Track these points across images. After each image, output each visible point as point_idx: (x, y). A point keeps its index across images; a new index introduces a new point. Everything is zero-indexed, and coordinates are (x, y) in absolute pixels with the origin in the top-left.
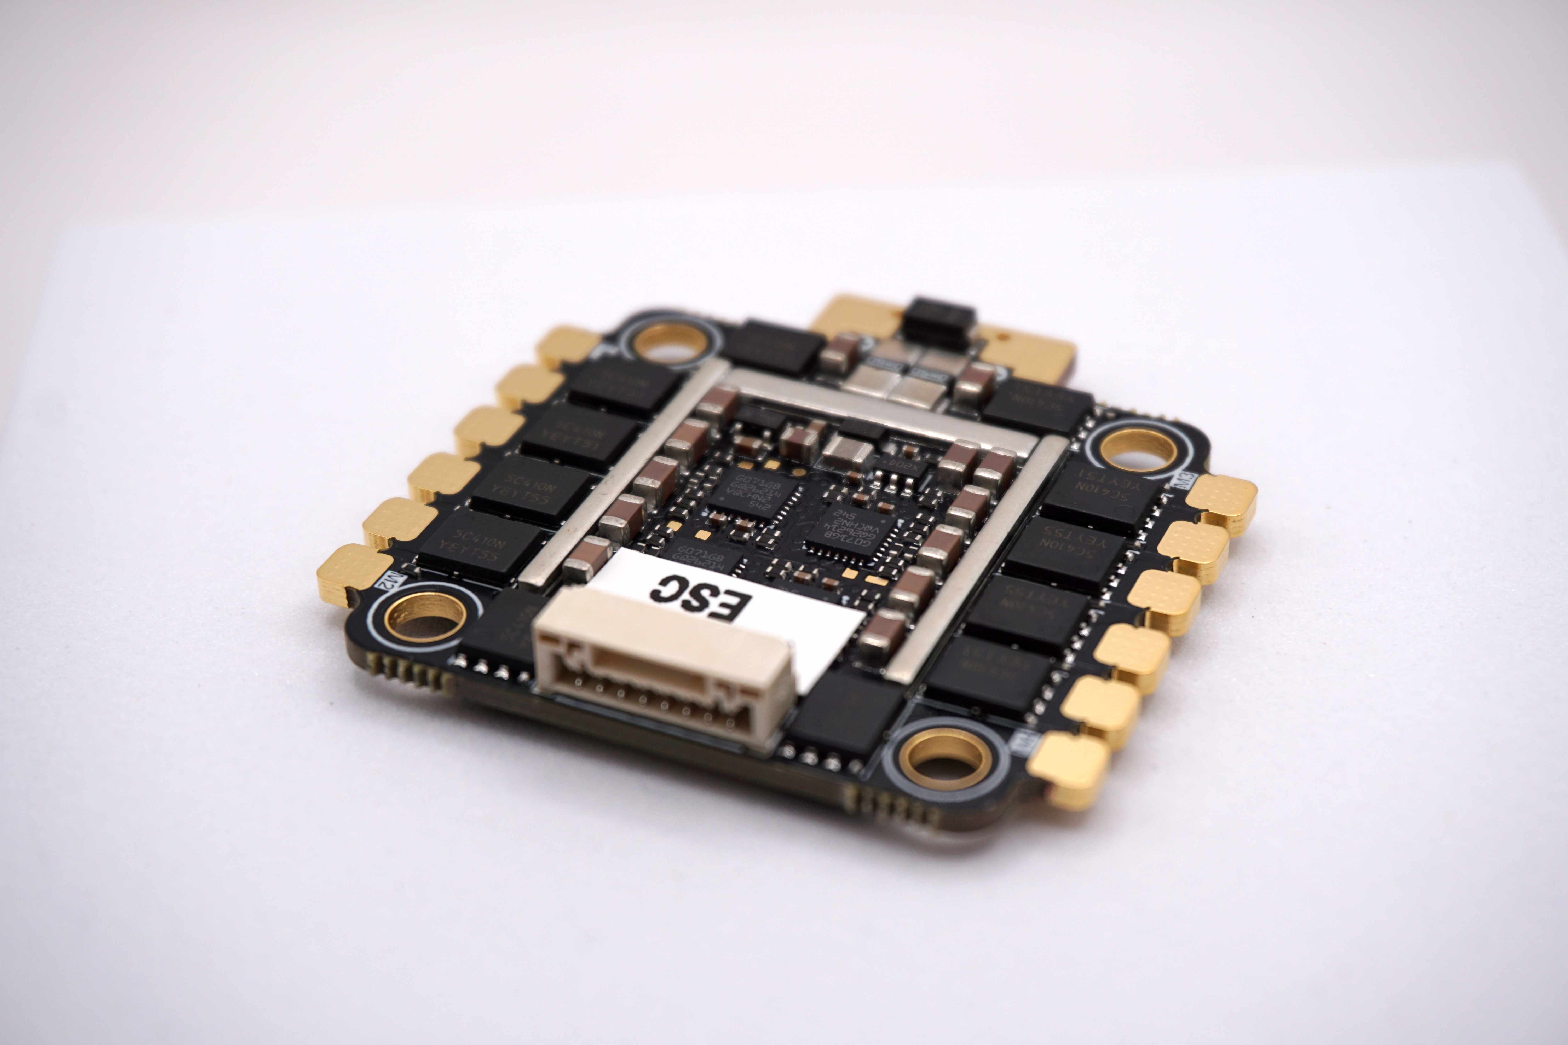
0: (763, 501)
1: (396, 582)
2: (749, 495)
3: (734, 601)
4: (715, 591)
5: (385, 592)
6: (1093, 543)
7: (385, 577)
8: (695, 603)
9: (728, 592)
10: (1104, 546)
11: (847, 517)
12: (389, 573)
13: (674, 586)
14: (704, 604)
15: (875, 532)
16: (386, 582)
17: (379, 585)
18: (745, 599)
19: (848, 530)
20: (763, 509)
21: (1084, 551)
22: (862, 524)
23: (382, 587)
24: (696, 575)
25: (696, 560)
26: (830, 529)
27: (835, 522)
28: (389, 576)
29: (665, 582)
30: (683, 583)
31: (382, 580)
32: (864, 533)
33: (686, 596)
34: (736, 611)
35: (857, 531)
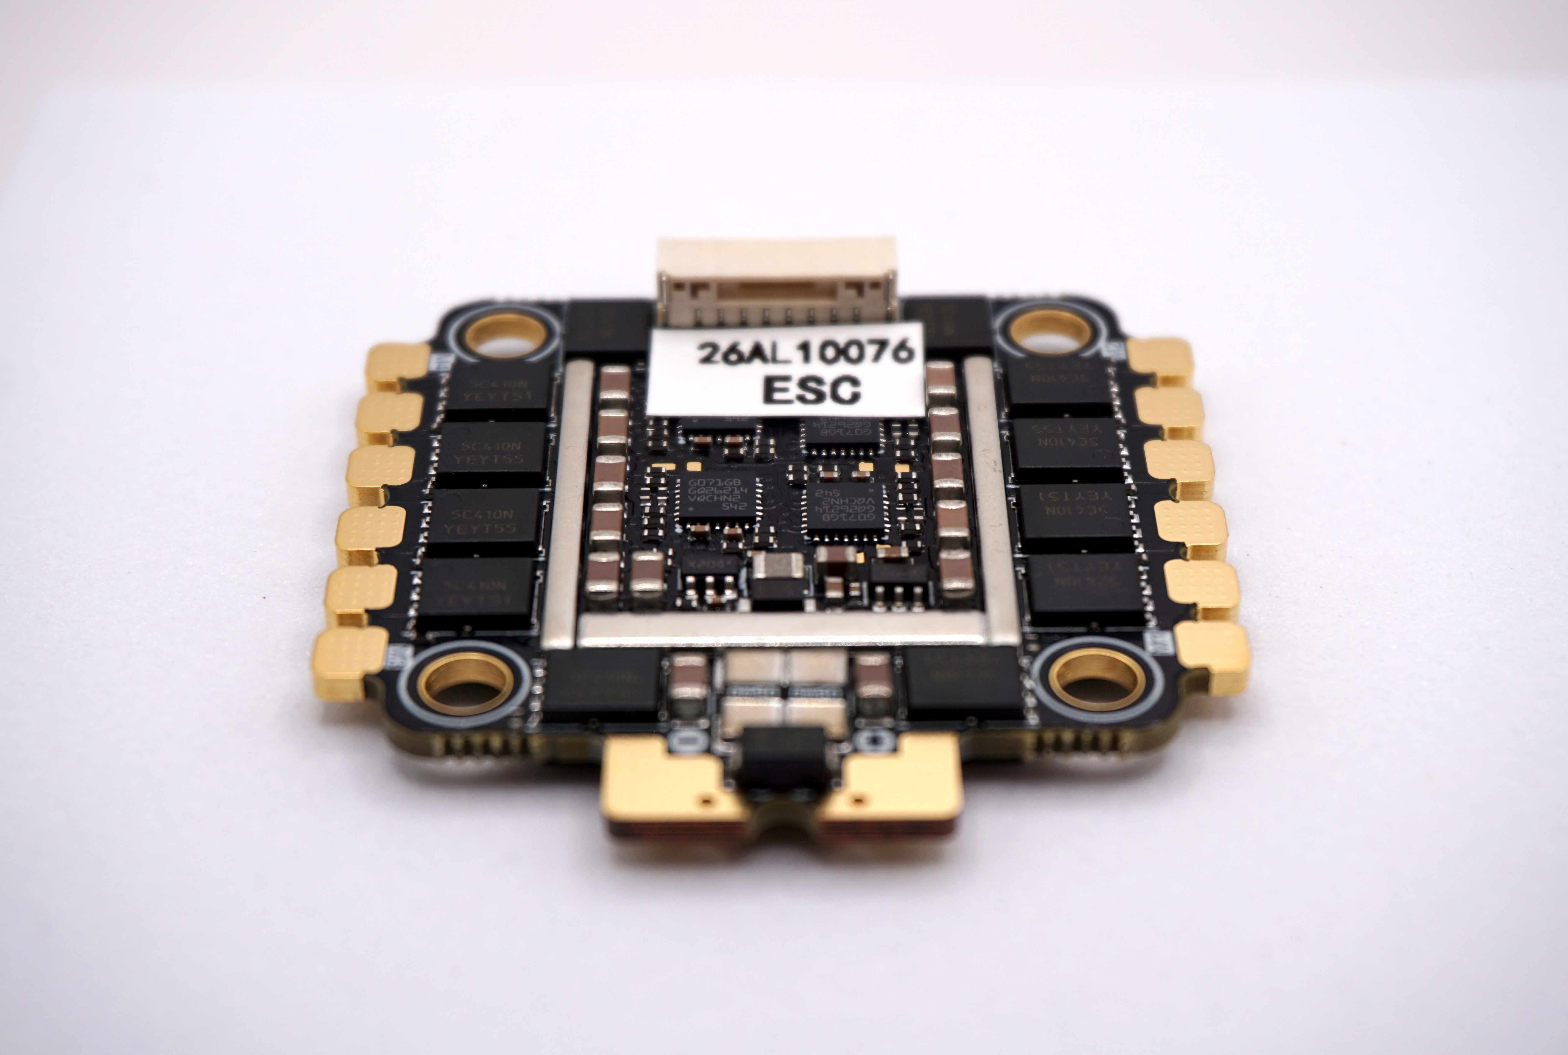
0: (829, 499)
1: (1109, 351)
2: (847, 501)
3: (777, 396)
4: (802, 400)
5: (1109, 340)
6: (459, 527)
8: (812, 385)
9: (788, 402)
10: (446, 526)
11: (731, 505)
13: (845, 395)
14: (804, 387)
15: (692, 496)
16: (1117, 349)
17: (1120, 345)
18: (766, 399)
19: (721, 492)
21: (464, 516)
22: (711, 501)
23: (1116, 344)
24: (832, 410)
26: (739, 488)
27: (739, 497)
29: (856, 396)
30: (838, 400)
31: (1123, 350)
32: (702, 492)
33: (826, 389)
34: (770, 388)
35: (711, 493)
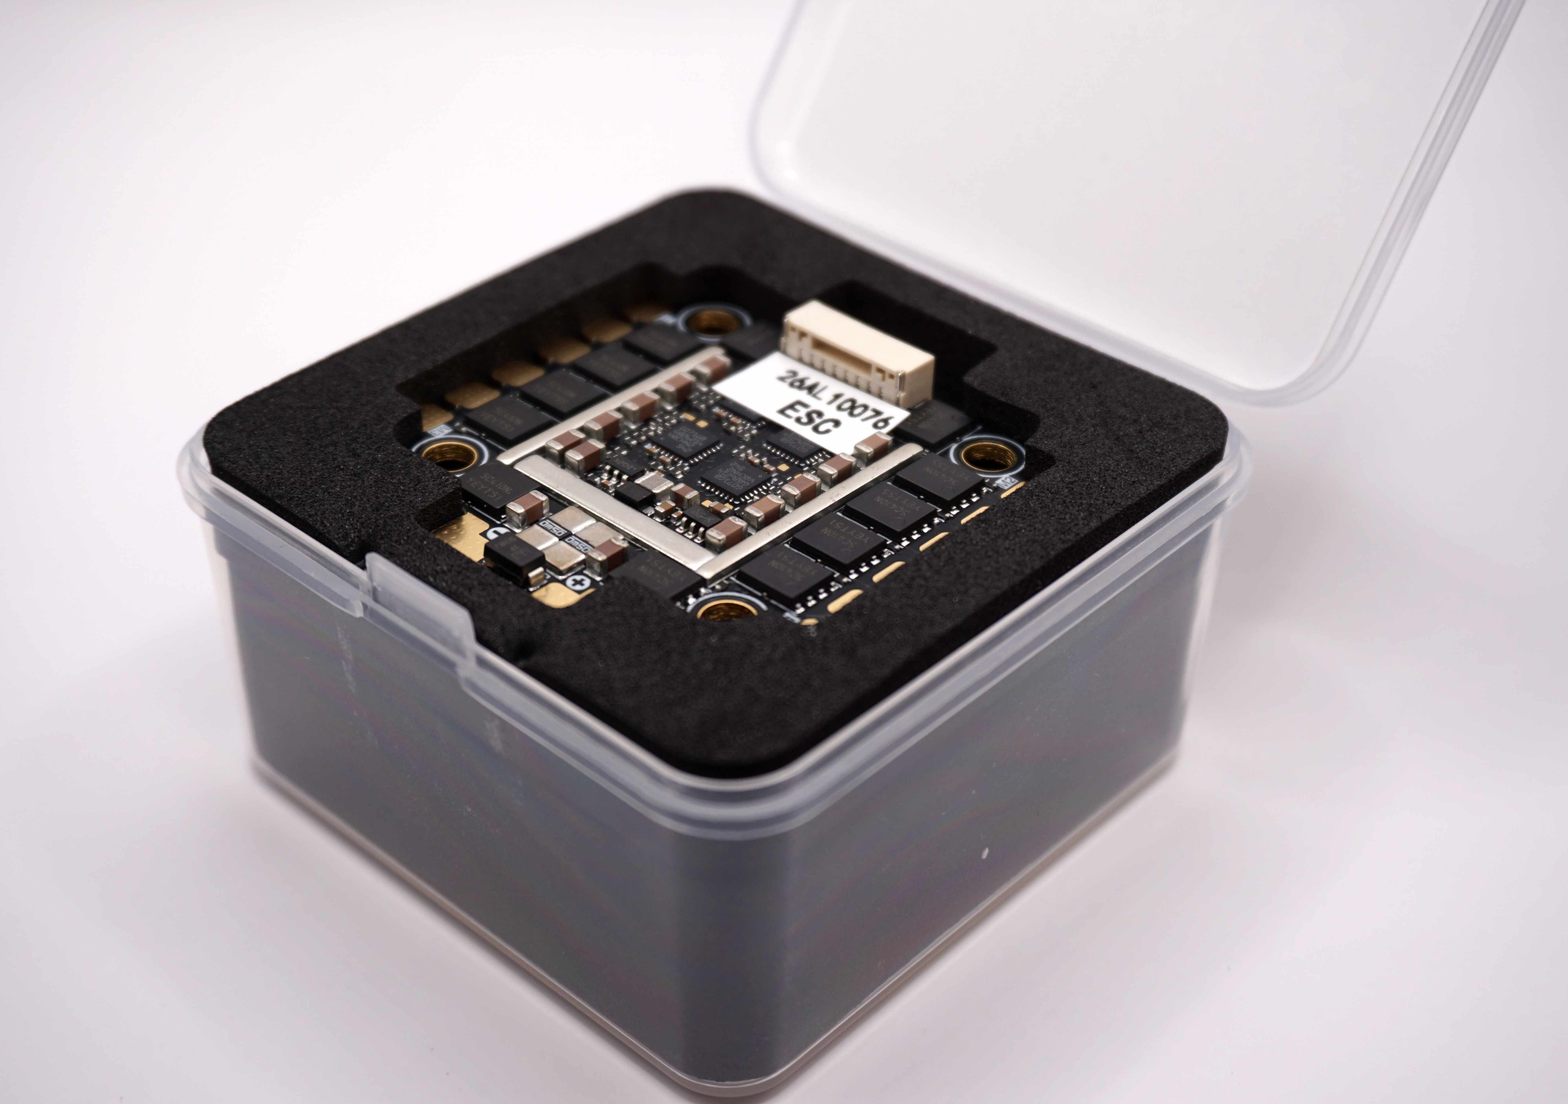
0: (734, 469)
1: (1003, 481)
2: (740, 475)
4: (798, 420)
5: (1013, 476)
7: (1010, 486)
8: (814, 416)
9: (790, 417)
12: (1006, 488)
13: (822, 428)
14: (809, 415)
15: (672, 434)
16: (1010, 482)
17: (1015, 481)
18: (782, 412)
19: (689, 439)
20: (736, 464)
22: (677, 440)
23: (1013, 480)
24: (806, 432)
25: (800, 442)
26: (700, 442)
27: (693, 446)
28: (1006, 485)
29: (827, 431)
30: (816, 429)
31: (1012, 484)
32: (680, 434)
33: (818, 421)
34: (792, 407)
35: (683, 437)
